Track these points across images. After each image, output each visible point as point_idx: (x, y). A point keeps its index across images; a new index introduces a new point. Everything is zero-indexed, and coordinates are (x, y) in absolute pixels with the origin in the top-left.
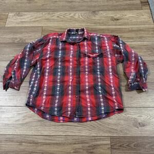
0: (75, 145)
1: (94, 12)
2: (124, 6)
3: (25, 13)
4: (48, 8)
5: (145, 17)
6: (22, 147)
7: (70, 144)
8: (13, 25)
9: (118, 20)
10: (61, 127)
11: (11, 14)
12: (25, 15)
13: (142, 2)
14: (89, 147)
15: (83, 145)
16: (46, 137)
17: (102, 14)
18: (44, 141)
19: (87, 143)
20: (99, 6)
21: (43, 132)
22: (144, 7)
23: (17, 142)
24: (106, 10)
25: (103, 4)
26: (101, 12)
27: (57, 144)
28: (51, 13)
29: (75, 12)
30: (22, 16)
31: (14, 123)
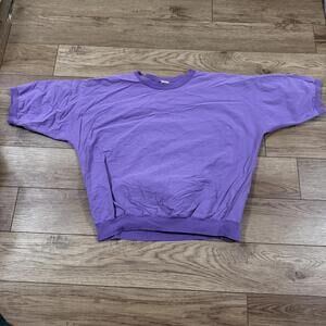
0: (189, 306)
1: (224, 52)
2: (282, 42)
3: (92, 48)
4: (135, 39)
5: (320, 69)
6: (99, 307)
7: (181, 303)
8: (69, 73)
9: (269, 72)
10: (165, 274)
11: (63, 49)
12: (91, 52)
13: (316, 37)
14: (211, 309)
15: (203, 306)
16: (140, 291)
17: (239, 57)
18: (136, 298)
19: (209, 303)
20: (234, 40)
21: (134, 282)
22: (319, 48)
23: (91, 297)
24: (247, 50)
25: (241, 36)
26: (239, 54)
27: (158, 303)
28: (141, 50)
29: (188, 52)
30: (84, 53)
31: (84, 264)
